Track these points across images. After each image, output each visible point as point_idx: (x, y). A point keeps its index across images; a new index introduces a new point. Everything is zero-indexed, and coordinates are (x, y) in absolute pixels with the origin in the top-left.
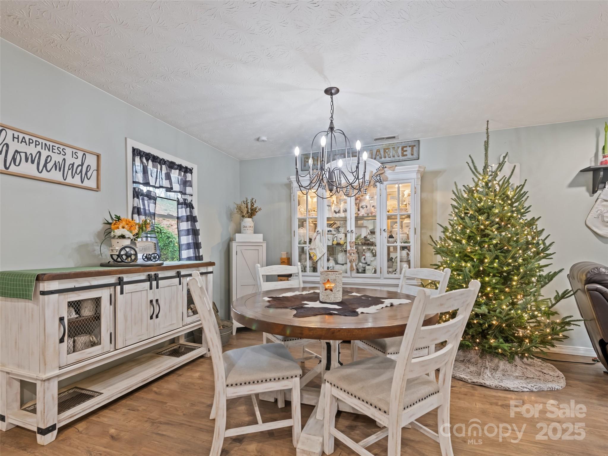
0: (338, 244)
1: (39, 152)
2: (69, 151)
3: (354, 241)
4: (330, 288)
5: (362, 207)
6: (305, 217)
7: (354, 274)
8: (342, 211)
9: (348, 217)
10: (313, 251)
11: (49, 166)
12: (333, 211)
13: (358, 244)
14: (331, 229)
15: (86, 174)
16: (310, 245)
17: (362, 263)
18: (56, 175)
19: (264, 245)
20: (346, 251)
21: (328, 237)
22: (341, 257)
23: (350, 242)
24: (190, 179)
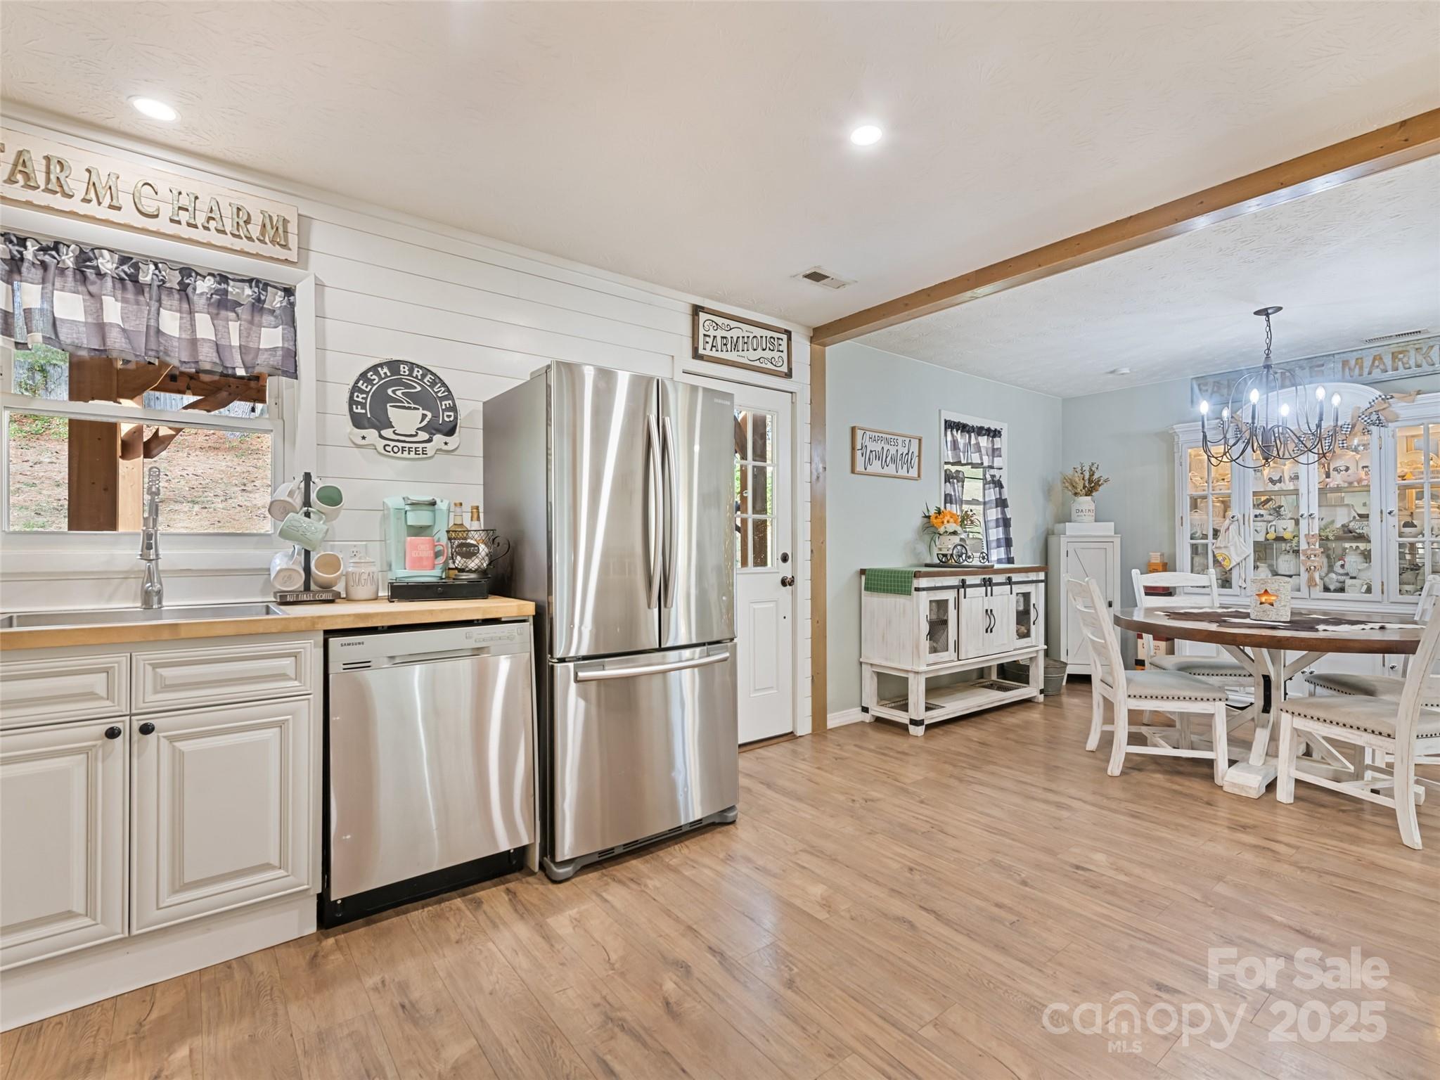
0: (1279, 539)
1: (883, 448)
2: (900, 441)
3: (1317, 532)
4: (1269, 601)
5: (1336, 469)
6: (1205, 493)
7: (1317, 592)
8: (1287, 477)
9: (1303, 490)
10: (1224, 551)
11: (888, 461)
12: (1266, 478)
13: (1327, 539)
14: (1262, 512)
15: (911, 462)
16: (1214, 541)
17: (1336, 573)
18: (893, 469)
19: (1117, 541)
20: (1297, 552)
21: (1254, 526)
22: (1285, 563)
23: (1306, 535)
24: (999, 446)
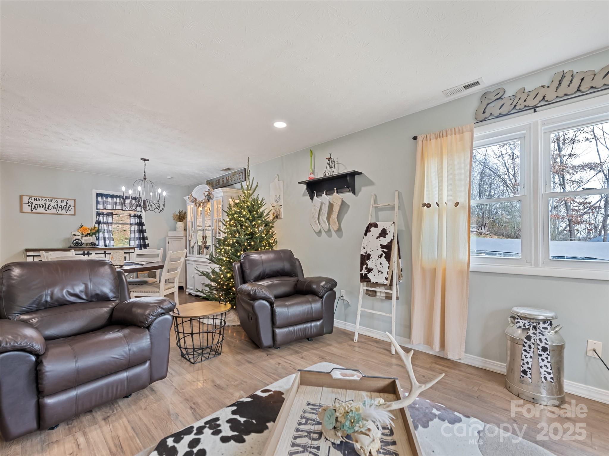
1: (46, 203)
2: (59, 201)
11: (50, 208)
15: (68, 209)
18: (54, 211)
